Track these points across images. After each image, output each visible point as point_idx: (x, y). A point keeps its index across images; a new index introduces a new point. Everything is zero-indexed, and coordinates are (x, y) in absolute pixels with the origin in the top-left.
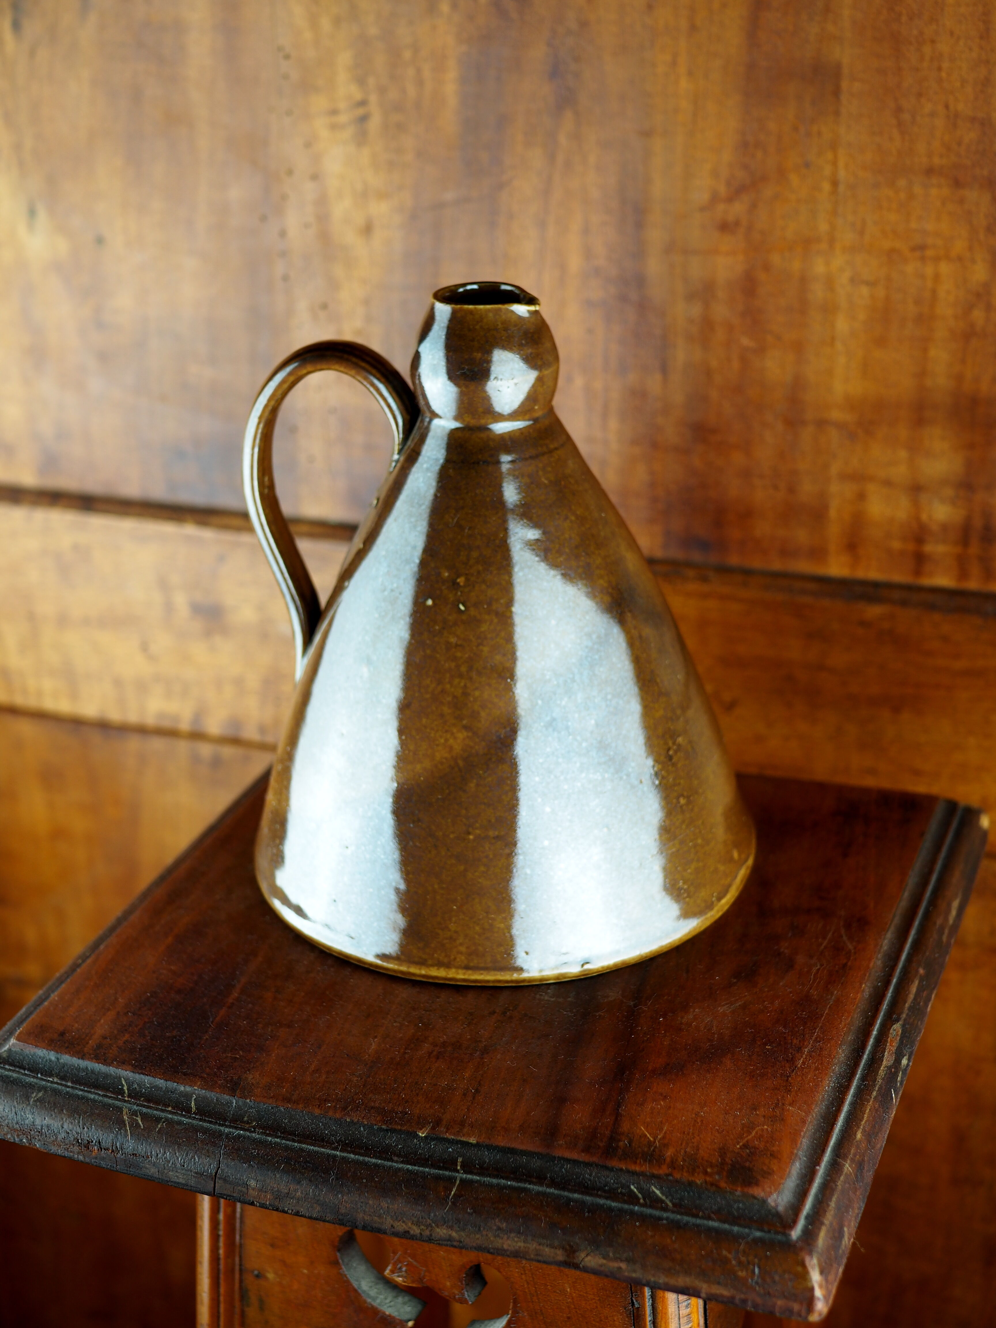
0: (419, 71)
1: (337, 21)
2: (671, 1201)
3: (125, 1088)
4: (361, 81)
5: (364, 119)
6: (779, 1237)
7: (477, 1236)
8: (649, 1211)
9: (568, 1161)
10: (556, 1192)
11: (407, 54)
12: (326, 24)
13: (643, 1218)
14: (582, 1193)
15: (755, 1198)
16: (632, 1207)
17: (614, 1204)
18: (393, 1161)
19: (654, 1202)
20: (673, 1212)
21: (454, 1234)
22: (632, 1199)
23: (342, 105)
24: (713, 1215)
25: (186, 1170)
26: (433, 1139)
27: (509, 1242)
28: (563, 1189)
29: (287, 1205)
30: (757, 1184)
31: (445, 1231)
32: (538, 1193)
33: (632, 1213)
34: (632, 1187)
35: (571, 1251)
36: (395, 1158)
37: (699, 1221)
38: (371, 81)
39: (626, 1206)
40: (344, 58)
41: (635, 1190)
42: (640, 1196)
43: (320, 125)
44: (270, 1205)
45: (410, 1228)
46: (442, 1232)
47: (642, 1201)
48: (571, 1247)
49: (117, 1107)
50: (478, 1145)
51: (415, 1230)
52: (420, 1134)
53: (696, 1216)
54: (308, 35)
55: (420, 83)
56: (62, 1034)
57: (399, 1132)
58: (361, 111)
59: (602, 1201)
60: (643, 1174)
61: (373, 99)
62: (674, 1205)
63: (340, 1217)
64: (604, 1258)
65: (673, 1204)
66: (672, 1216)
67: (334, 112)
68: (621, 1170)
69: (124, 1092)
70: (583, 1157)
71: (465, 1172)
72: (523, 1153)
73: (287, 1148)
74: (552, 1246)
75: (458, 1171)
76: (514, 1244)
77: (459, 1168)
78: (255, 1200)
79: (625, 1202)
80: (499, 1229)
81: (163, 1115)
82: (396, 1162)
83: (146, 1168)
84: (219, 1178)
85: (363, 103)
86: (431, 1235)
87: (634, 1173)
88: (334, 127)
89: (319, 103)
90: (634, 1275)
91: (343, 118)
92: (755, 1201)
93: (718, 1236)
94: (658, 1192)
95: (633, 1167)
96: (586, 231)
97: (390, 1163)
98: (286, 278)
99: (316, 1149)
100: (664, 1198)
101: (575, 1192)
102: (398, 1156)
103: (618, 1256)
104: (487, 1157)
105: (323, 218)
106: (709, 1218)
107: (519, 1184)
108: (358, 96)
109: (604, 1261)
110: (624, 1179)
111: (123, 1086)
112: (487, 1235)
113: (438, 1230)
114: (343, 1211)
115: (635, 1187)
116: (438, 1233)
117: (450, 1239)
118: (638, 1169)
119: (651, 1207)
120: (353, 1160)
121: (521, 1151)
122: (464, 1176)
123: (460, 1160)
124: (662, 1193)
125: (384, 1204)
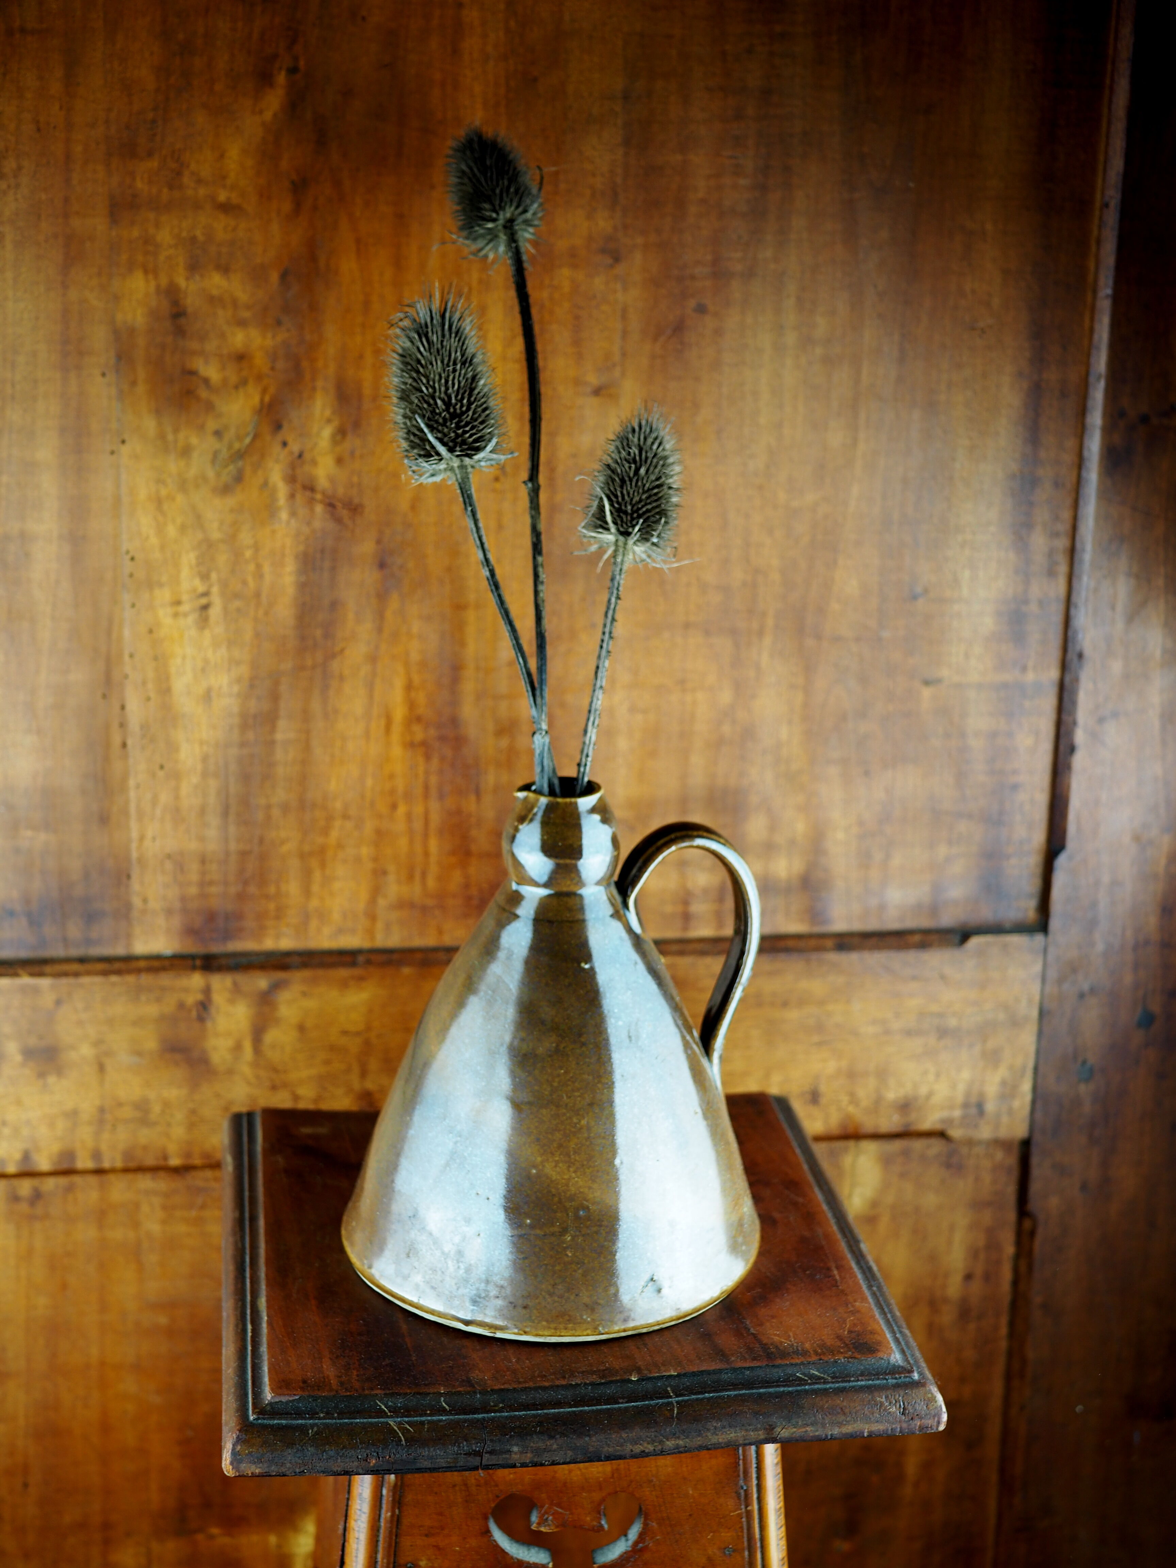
0: (259, 567)
1: (183, 529)
2: (828, 1376)
3: (383, 1407)
4: (205, 577)
5: (205, 607)
6: (907, 1379)
7: (699, 1438)
8: (816, 1386)
9: (748, 1368)
10: (747, 1392)
11: (248, 554)
12: (171, 531)
13: (815, 1392)
14: (766, 1387)
15: (882, 1359)
16: (803, 1387)
17: (790, 1389)
18: (619, 1403)
19: (817, 1380)
20: (833, 1383)
21: (681, 1443)
22: (801, 1381)
23: (185, 597)
24: (860, 1378)
25: (457, 1455)
26: (643, 1380)
27: (723, 1436)
28: (752, 1388)
29: (546, 1458)
30: (878, 1350)
31: (673, 1442)
32: (735, 1395)
33: (806, 1391)
34: (797, 1374)
35: (771, 1428)
36: (621, 1401)
37: (851, 1384)
38: (214, 576)
39: (799, 1388)
40: (189, 559)
41: (800, 1376)
42: (806, 1378)
43: (164, 615)
44: (530, 1462)
45: (646, 1448)
46: (670, 1444)
47: (809, 1381)
48: (770, 1426)
49: (383, 1422)
50: (679, 1376)
51: (650, 1448)
52: (633, 1379)
53: (849, 1381)
54: (154, 541)
55: (259, 575)
56: (304, 1382)
57: (617, 1381)
58: (204, 601)
59: (782, 1389)
60: (802, 1363)
61: (215, 590)
62: (833, 1378)
63: (589, 1455)
64: (795, 1427)
65: (831, 1377)
66: (832, 1385)
67: (178, 603)
68: (787, 1364)
69: (384, 1410)
70: (755, 1364)
71: (677, 1396)
72: (715, 1372)
73: (535, 1416)
74: (756, 1430)
75: (671, 1397)
76: (727, 1436)
77: (672, 1394)
78: (516, 1462)
79: (799, 1385)
80: (715, 1428)
81: (423, 1419)
82: (622, 1403)
83: (420, 1463)
84: (486, 1453)
85: (206, 594)
86: (662, 1448)
87: (796, 1365)
88: (176, 615)
89: (164, 595)
90: (817, 1434)
91: (185, 607)
92: (883, 1361)
93: (869, 1389)
94: (816, 1373)
95: (793, 1361)
96: (409, 687)
97: (616, 1406)
98: (124, 745)
99: (556, 1410)
100: (822, 1375)
101: (761, 1388)
102: (623, 1398)
103: (805, 1422)
104: (686, 1381)
105: (165, 690)
106: (858, 1380)
107: (719, 1394)
108: (201, 589)
109: (795, 1430)
110: (790, 1371)
111: (380, 1406)
112: (707, 1436)
113: (668, 1443)
114: (591, 1449)
115: (800, 1374)
116: (668, 1445)
117: (677, 1447)
118: (798, 1361)
119: (817, 1383)
120: (590, 1411)
121: (714, 1370)
122: (677, 1399)
123: (669, 1389)
124: (819, 1373)
125: (624, 1435)
